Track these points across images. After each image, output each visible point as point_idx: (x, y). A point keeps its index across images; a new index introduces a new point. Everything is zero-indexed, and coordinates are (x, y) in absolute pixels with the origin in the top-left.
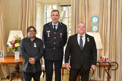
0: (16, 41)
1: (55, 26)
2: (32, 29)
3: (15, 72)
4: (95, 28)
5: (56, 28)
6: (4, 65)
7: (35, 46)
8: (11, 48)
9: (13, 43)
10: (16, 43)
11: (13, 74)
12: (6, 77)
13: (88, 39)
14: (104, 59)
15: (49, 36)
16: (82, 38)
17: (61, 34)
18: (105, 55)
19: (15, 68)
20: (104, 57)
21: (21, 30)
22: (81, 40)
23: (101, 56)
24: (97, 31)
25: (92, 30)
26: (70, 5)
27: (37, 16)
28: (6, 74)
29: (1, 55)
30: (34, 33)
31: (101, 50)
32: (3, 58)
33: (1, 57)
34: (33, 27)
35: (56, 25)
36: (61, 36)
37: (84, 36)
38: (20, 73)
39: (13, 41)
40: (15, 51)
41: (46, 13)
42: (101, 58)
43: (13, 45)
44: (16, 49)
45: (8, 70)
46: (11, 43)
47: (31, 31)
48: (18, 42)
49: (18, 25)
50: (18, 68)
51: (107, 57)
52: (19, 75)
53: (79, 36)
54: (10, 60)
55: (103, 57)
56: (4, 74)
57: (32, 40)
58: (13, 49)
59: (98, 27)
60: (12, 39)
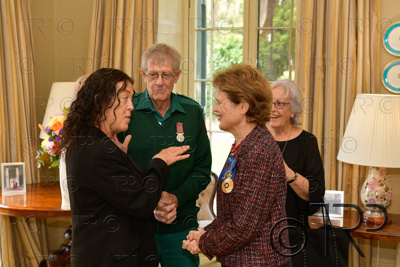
3: (66, 245)
4: (399, 77)
8: (51, 153)
11: (60, 253)
19: (69, 232)
25: (387, 85)
28: (39, 254)
29: (17, 180)
32: (23, 191)
33: (15, 187)
46: (50, 132)
54: (48, 200)
56: (31, 254)
60: (54, 119)
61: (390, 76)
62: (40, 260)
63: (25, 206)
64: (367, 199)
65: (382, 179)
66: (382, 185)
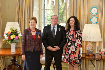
0: (12, 32)
3: (11, 64)
4: (94, 20)
8: (7, 40)
9: (9, 34)
10: (12, 34)
11: (9, 66)
13: (59, 29)
18: (104, 48)
19: (11, 60)
20: (104, 50)
21: (18, 22)
23: (100, 49)
24: (97, 23)
25: (91, 22)
27: (34, 7)
28: (3, 66)
31: (100, 42)
38: (16, 66)
40: (11, 43)
41: (44, 4)
42: (100, 51)
43: (9, 37)
44: (12, 41)
45: (5, 62)
46: (7, 34)
48: (14, 33)
49: (15, 16)
50: (14, 60)
52: (15, 68)
54: (6, 52)
55: (102, 50)
58: (9, 41)
59: (97, 18)
60: (8, 31)
61: (92, 20)
62: (3, 68)
64: (88, 50)
65: (91, 45)
66: (91, 46)
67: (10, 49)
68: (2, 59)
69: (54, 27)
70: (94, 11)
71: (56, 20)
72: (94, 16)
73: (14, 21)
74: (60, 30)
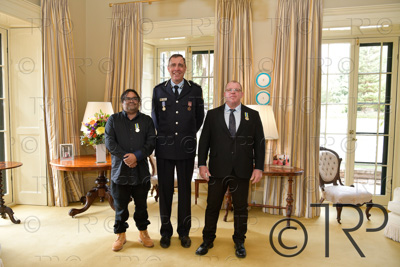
0: (98, 122)
1: (176, 87)
2: (131, 95)
3: (96, 187)
4: (263, 98)
5: (180, 91)
6: (74, 174)
7: (138, 130)
8: (89, 137)
9: (93, 126)
10: (99, 126)
11: (92, 191)
12: (78, 199)
13: (246, 114)
14: (281, 162)
15: (164, 109)
16: (235, 113)
17: (190, 104)
18: (283, 152)
19: (97, 180)
20: (282, 157)
21: (111, 101)
22: (232, 117)
23: (275, 155)
24: (268, 103)
25: (258, 102)
26: (212, 52)
29: (69, 153)
30: (136, 102)
31: (275, 141)
32: (73, 158)
33: (68, 157)
34: (133, 91)
35: (179, 85)
36: (189, 109)
37: (238, 109)
39: (92, 122)
40: (97, 143)
42: (275, 158)
43: (93, 131)
44: (99, 139)
45: (83, 185)
46: (88, 126)
47: (129, 99)
48: (103, 124)
50: (103, 180)
51: (288, 156)
52: (105, 195)
53: (227, 108)
54: (87, 162)
55: (278, 157)
56: (76, 194)
57: (131, 117)
58: (92, 139)
59: (269, 95)
60: (90, 119)
61: (259, 98)
62: (81, 196)
63: (73, 165)
67: (94, 156)
68: (77, 176)
69: (233, 111)
70: (263, 80)
71: (237, 93)
72: (263, 89)
73: (102, 100)
74: (247, 119)
